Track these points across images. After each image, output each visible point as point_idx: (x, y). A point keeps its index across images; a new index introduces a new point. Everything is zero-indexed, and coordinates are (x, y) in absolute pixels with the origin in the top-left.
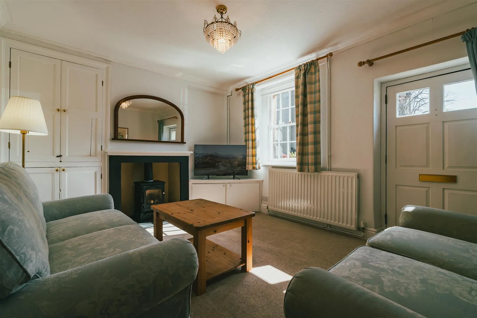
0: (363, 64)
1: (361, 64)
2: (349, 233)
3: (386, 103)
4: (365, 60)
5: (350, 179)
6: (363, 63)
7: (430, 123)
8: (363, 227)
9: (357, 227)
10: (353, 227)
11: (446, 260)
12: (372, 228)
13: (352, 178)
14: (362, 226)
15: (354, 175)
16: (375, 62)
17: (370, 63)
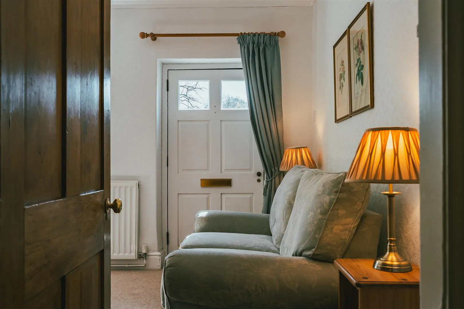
0: (146, 37)
1: (143, 35)
2: (127, 266)
3: (168, 90)
4: (149, 33)
5: (128, 190)
6: (146, 35)
7: (209, 121)
8: (145, 253)
9: (137, 255)
10: (133, 255)
11: (239, 245)
12: (156, 251)
13: (131, 188)
14: (144, 251)
15: (134, 183)
16: (158, 38)
17: (154, 37)
